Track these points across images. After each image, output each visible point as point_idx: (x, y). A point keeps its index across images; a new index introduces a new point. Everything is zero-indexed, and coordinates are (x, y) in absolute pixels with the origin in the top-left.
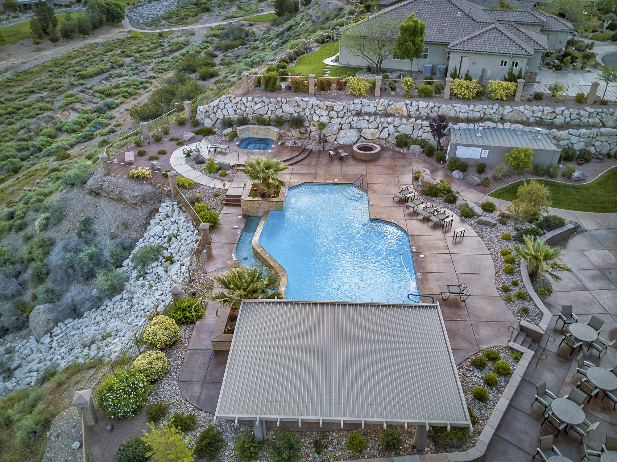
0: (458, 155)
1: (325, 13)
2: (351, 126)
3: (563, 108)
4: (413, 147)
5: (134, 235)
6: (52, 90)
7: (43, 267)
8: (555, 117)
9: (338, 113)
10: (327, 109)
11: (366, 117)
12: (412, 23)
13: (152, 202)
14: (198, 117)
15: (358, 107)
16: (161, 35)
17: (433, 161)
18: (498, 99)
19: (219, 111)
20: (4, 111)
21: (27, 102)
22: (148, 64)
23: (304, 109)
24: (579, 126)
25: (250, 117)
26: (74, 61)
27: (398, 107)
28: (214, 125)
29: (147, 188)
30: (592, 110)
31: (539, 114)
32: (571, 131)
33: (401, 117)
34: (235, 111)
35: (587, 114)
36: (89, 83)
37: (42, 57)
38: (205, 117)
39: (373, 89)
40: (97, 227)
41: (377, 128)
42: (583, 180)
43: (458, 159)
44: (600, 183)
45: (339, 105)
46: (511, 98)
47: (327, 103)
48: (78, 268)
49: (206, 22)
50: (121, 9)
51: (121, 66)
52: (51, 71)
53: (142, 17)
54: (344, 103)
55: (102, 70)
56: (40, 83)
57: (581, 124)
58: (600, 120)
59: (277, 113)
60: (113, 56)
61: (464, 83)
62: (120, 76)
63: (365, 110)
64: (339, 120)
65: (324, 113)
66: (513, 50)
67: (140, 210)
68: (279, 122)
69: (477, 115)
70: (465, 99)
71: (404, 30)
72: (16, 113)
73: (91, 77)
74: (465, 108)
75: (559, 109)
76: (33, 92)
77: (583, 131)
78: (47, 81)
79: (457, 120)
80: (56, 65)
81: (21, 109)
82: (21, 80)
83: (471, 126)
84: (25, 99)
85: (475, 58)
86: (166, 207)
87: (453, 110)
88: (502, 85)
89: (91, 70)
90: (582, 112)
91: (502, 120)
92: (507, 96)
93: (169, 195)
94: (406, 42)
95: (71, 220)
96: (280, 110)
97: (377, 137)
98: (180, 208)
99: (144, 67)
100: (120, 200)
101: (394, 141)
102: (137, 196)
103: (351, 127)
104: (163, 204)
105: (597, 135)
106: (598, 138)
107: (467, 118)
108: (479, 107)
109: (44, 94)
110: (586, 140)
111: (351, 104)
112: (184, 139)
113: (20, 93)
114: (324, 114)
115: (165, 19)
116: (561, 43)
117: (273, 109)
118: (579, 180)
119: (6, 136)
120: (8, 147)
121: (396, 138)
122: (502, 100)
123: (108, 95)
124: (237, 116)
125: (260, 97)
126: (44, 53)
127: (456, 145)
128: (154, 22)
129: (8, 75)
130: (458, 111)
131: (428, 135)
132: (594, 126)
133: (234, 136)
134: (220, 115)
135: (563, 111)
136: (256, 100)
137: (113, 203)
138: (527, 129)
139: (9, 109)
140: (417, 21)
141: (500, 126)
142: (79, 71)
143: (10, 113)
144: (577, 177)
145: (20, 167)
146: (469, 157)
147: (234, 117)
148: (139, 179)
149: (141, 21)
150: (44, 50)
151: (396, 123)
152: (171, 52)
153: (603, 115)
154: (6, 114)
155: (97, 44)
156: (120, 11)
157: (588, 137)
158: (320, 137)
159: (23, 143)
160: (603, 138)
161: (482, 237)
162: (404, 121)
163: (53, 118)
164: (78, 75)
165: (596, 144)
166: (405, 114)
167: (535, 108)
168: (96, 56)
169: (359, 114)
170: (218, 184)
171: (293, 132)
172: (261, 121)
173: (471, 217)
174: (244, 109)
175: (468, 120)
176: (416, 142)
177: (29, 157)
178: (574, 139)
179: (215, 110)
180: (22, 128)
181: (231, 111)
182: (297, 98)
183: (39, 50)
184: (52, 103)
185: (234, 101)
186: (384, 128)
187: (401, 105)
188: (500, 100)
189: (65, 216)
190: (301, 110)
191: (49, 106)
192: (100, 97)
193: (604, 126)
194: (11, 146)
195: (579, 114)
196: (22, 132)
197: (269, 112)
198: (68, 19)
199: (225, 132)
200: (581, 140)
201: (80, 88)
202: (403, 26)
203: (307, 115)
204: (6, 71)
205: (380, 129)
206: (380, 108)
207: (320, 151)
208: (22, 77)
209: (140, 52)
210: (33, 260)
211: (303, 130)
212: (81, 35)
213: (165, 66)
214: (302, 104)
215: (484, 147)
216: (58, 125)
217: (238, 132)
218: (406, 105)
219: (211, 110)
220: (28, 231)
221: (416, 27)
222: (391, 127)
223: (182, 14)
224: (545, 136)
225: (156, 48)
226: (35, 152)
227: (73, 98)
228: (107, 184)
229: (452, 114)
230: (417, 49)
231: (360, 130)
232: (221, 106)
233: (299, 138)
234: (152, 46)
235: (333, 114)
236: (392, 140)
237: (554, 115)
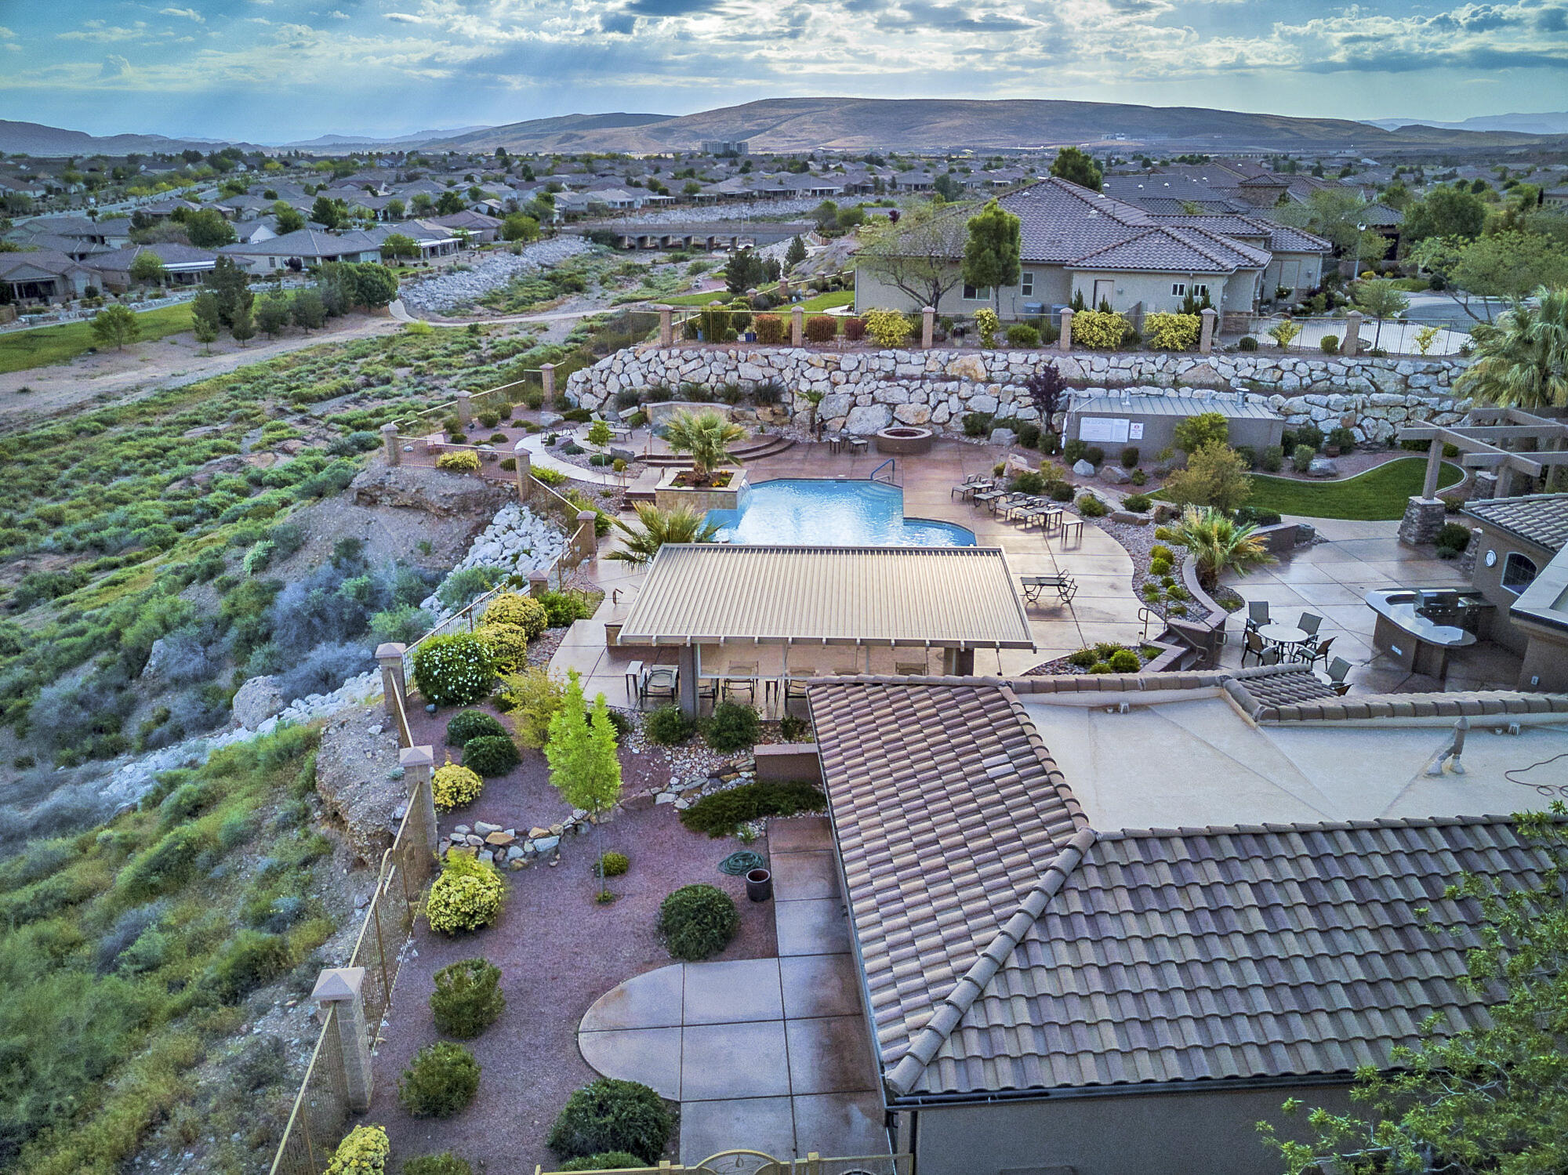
0: (1083, 437)
1: (834, 264)
2: (874, 399)
3: (1295, 360)
4: (996, 432)
5: (441, 564)
6: (238, 419)
7: (259, 624)
8: (1281, 378)
9: (848, 373)
10: (826, 367)
11: (905, 382)
12: (991, 215)
13: (479, 510)
14: (568, 393)
15: (889, 365)
16: (473, 330)
17: (1038, 454)
18: (1166, 348)
19: (613, 377)
20: (136, 453)
21: (187, 437)
22: (447, 377)
23: (781, 370)
24: (1328, 392)
25: (674, 388)
26: (284, 374)
27: (968, 364)
28: (600, 406)
29: (470, 484)
30: (1352, 362)
31: (1249, 372)
32: (1311, 397)
33: (974, 381)
34: (645, 377)
35: (1342, 370)
36: (316, 409)
37: (216, 366)
38: (585, 392)
39: (917, 335)
40: (369, 553)
41: (927, 402)
42: (1334, 475)
43: (1085, 443)
44: (1367, 481)
45: (848, 361)
46: (1193, 345)
47: (827, 356)
48: (331, 614)
49: (573, 309)
50: (389, 279)
51: (388, 381)
52: (234, 389)
53: (432, 298)
54: (860, 356)
55: (344, 386)
56: (212, 408)
57: (1334, 388)
58: (1372, 382)
59: (728, 380)
60: (369, 364)
61: (1096, 316)
62: (384, 396)
63: (901, 370)
64: (851, 387)
65: (821, 375)
66: (1194, 263)
67: (455, 523)
68: (732, 396)
69: (1125, 375)
70: (1099, 348)
71: (977, 228)
72: (162, 457)
73: (321, 399)
74: (1100, 362)
75: (1286, 363)
76: (197, 423)
77: (1334, 397)
78: (227, 405)
79: (1084, 384)
80: (246, 380)
81: (173, 448)
82: (170, 404)
83: (1114, 393)
84: (180, 434)
85: (1121, 282)
86: (506, 515)
87: (1077, 367)
88: (1172, 321)
89: (320, 387)
90: (1332, 367)
91: (1176, 384)
92: (1183, 342)
93: (514, 497)
94: (983, 250)
95: (317, 547)
96: (735, 374)
97: (926, 418)
98: (537, 514)
99: (437, 383)
100: (417, 506)
101: (961, 428)
102: (452, 496)
103: (874, 401)
104: (502, 512)
105: (1364, 407)
106: (1367, 412)
107: (1107, 381)
108: (1129, 360)
109: (221, 427)
110: (1342, 414)
111: (873, 358)
112: (542, 423)
113: (169, 424)
114: (821, 378)
115: (482, 303)
116: (1309, 275)
117: (721, 372)
118: (1324, 474)
119: (142, 491)
120: (146, 507)
121: (965, 419)
122: (1176, 350)
123: (357, 428)
124: (648, 387)
125: (694, 350)
126: (218, 359)
127: (1079, 415)
128: (460, 309)
129: (143, 395)
130: (1087, 368)
131: (1029, 413)
132: (1358, 391)
133: (641, 421)
134: (613, 386)
135: (1295, 365)
136: (688, 354)
137: (402, 513)
138: (1222, 395)
139: (147, 450)
140: (1002, 213)
141: (1171, 392)
142: (297, 387)
143: (148, 457)
144: (1320, 470)
145: (175, 540)
146: (1107, 439)
147: (640, 386)
148: (454, 469)
149: (431, 306)
150: (219, 353)
151: (963, 393)
152: (495, 358)
153: (1375, 371)
154: (139, 457)
155: (334, 344)
156: (386, 283)
157: (1346, 410)
158: (812, 420)
159: (177, 503)
160: (1377, 413)
161: (1117, 538)
162: (980, 387)
163: (240, 463)
164: (294, 395)
165: (1365, 423)
166: (983, 377)
167: (1239, 360)
168: (332, 365)
169: (890, 377)
170: (610, 480)
171: (759, 411)
172: (696, 394)
173: (1098, 515)
174: (662, 372)
175: (1108, 385)
176: (1003, 424)
177: (191, 525)
178: (1319, 413)
179: (604, 376)
180: (177, 479)
181: (637, 379)
182: (769, 351)
183: (210, 353)
184: (239, 441)
185: (644, 358)
186: (940, 402)
187: (974, 361)
188: (1172, 351)
189: (304, 543)
190: (775, 372)
191: (233, 444)
192: (342, 431)
193: (1378, 390)
194: (157, 507)
195: (1326, 370)
196: (176, 485)
197: (713, 379)
198: (276, 293)
199: (623, 414)
200: (1333, 414)
201: (299, 417)
202: (974, 220)
203: (788, 380)
204: (138, 388)
205: (932, 403)
206: (932, 366)
207: (811, 444)
208: (172, 398)
209: (428, 357)
210: (238, 615)
211: (778, 408)
212: (301, 329)
213: (485, 380)
214: (779, 362)
215: (1134, 418)
216: (253, 473)
217: (649, 413)
218: (985, 359)
219: (595, 377)
220: (229, 575)
221: (1000, 223)
222: (954, 400)
223: (521, 295)
224: (1261, 407)
225: (463, 352)
226: (203, 516)
227: (284, 432)
228: (393, 479)
229: (1076, 374)
230: (1005, 267)
231: (892, 407)
232: (617, 368)
233: (772, 424)
234: (455, 347)
235: (839, 376)
236: (958, 426)
237: (1278, 373)
